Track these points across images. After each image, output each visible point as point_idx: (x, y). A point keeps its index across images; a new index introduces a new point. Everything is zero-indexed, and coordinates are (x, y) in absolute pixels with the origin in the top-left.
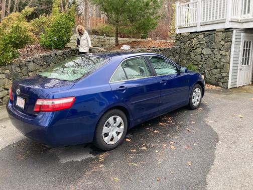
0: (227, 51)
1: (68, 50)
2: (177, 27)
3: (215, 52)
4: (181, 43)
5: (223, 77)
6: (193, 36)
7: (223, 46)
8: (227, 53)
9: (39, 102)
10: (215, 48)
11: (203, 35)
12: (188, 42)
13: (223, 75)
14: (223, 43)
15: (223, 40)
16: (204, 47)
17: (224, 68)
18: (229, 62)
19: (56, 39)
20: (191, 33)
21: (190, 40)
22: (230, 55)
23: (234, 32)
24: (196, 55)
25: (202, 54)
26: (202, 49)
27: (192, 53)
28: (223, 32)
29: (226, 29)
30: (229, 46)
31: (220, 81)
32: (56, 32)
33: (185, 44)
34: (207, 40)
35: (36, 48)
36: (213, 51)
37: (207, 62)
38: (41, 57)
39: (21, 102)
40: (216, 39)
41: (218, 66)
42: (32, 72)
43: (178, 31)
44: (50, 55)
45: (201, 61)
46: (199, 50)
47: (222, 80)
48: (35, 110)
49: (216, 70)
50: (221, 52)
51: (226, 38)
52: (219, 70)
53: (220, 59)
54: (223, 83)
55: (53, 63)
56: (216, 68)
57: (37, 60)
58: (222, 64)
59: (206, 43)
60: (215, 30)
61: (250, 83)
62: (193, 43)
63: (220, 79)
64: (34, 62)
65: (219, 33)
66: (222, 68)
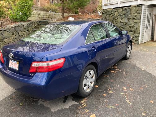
0: (139, 20)
1: (30, 22)
2: (103, 5)
3: (131, 20)
4: (106, 15)
5: (136, 37)
6: (115, 10)
7: (136, 16)
8: (139, 21)
9: (35, 65)
10: (131, 18)
11: (122, 10)
12: (112, 15)
13: (136, 36)
14: (136, 14)
15: (136, 12)
16: (123, 17)
17: (136, 31)
18: (139, 27)
19: (21, 13)
20: (114, 8)
21: (113, 13)
22: (140, 22)
23: (143, 7)
24: (117, 23)
25: (121, 22)
26: (121, 19)
27: (114, 22)
28: (136, 7)
29: (138, 5)
30: (140, 17)
31: (134, 40)
32: (20, 9)
33: (109, 16)
34: (125, 13)
35: (6, 21)
36: (129, 20)
37: (125, 27)
38: (12, 27)
39: (14, 65)
40: (131, 12)
41: (132, 29)
42: (6, 38)
43: (104, 8)
44: (19, 26)
45: (121, 27)
46: (119, 20)
47: (135, 39)
48: (30, 71)
49: (131, 32)
50: (134, 20)
51: (138, 11)
52: (133, 32)
53: (134, 25)
54: (136, 41)
55: (21, 31)
56: (131, 31)
57: (9, 29)
58: (135, 28)
59: (124, 15)
60: (130, 6)
61: (150, 40)
62: (115, 15)
63: (134, 38)
64: (8, 31)
65: (133, 8)
66: (135, 31)
